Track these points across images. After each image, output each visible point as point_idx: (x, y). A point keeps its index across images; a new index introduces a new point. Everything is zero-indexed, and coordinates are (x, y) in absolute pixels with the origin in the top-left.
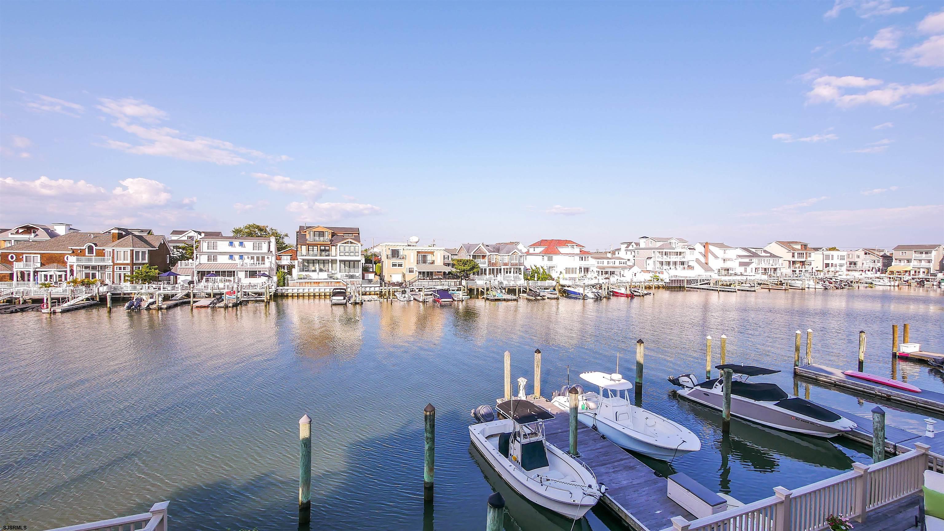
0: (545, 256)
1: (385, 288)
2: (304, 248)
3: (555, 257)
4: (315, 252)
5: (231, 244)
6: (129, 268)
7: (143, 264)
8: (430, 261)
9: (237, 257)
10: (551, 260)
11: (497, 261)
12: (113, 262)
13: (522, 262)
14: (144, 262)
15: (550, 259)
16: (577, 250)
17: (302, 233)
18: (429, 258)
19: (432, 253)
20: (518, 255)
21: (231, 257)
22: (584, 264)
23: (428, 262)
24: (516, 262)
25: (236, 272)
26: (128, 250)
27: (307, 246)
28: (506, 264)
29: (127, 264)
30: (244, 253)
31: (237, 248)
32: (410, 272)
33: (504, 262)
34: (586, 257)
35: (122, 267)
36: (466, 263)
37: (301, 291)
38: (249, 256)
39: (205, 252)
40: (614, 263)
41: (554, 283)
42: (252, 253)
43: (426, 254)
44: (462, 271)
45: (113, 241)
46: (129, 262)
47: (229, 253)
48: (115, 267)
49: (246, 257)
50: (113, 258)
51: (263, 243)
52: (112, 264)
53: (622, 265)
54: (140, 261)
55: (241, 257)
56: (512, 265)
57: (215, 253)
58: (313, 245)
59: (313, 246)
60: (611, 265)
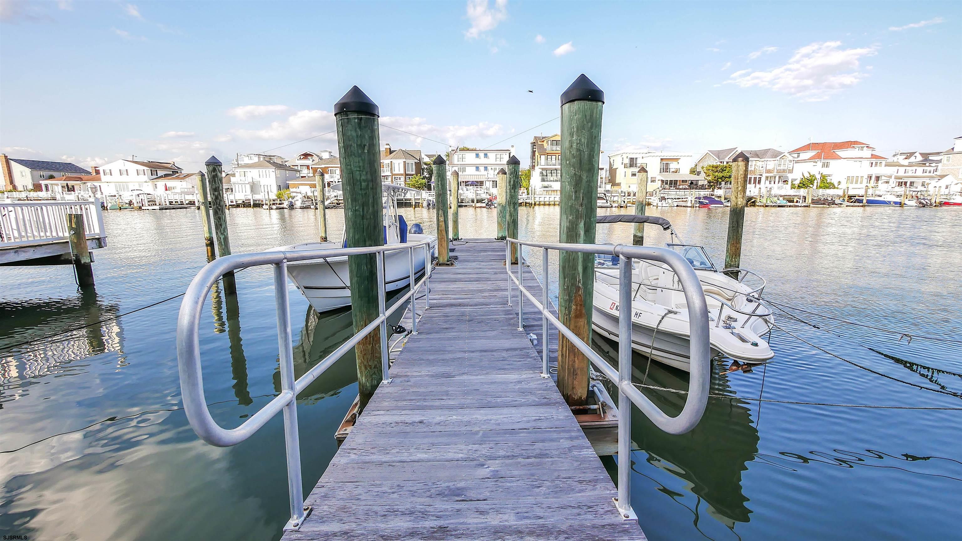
0: (819, 162)
1: (629, 197)
2: (543, 157)
3: (833, 163)
4: (554, 162)
5: (477, 156)
6: (403, 179)
7: (412, 175)
8: (673, 170)
9: (482, 168)
10: (827, 167)
11: (756, 167)
12: (391, 172)
13: (791, 168)
14: (412, 173)
15: (826, 165)
16: (867, 153)
17: (539, 143)
18: (673, 166)
19: (676, 160)
20: (787, 160)
21: (477, 169)
22: (876, 171)
23: (671, 170)
24: (784, 168)
25: (484, 182)
26: (401, 161)
27: (546, 155)
28: (768, 171)
29: (402, 175)
30: (488, 164)
31: (482, 160)
32: (652, 181)
33: (767, 168)
34: (878, 163)
35: (398, 177)
36: (725, 169)
37: (547, 199)
38: (492, 167)
39: (456, 165)
40: (914, 171)
41: (840, 193)
42: (495, 164)
43: (669, 162)
44: (720, 178)
45: (386, 156)
46: (402, 172)
47: (476, 164)
48: (393, 177)
49: (489, 168)
50: (391, 169)
51: (505, 154)
52: (391, 174)
53: (927, 174)
54: (410, 173)
55: (486, 169)
56: (778, 171)
57: (464, 165)
58: (551, 154)
59: (551, 156)
60: (910, 174)
